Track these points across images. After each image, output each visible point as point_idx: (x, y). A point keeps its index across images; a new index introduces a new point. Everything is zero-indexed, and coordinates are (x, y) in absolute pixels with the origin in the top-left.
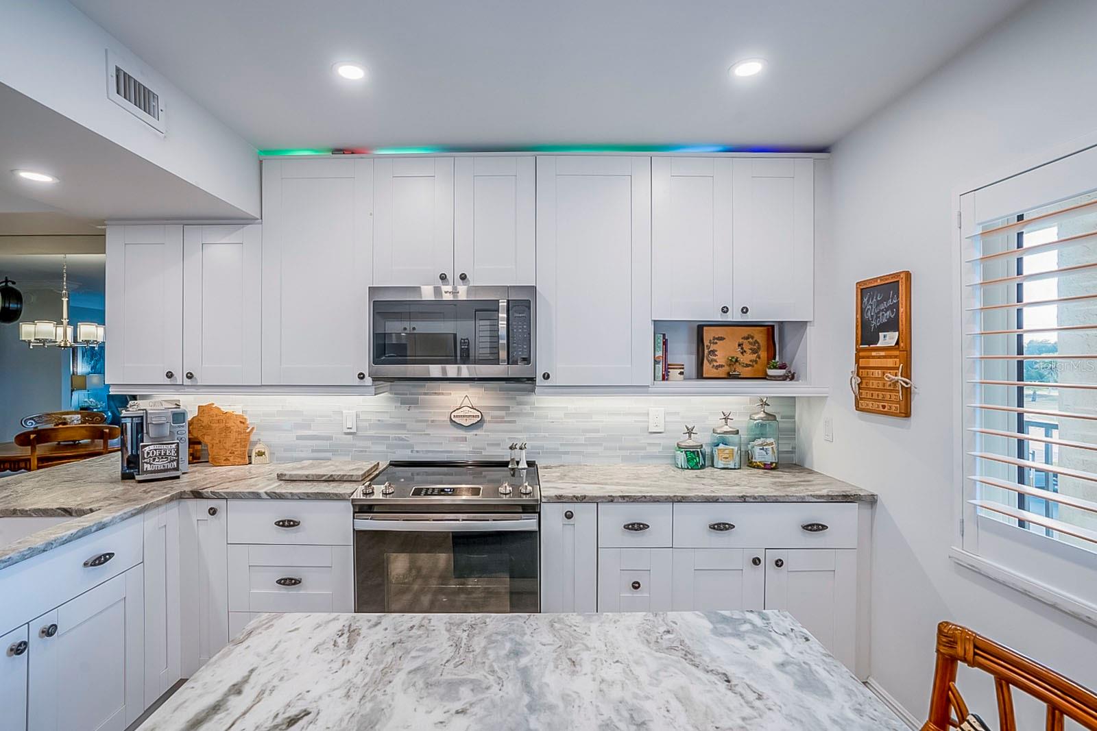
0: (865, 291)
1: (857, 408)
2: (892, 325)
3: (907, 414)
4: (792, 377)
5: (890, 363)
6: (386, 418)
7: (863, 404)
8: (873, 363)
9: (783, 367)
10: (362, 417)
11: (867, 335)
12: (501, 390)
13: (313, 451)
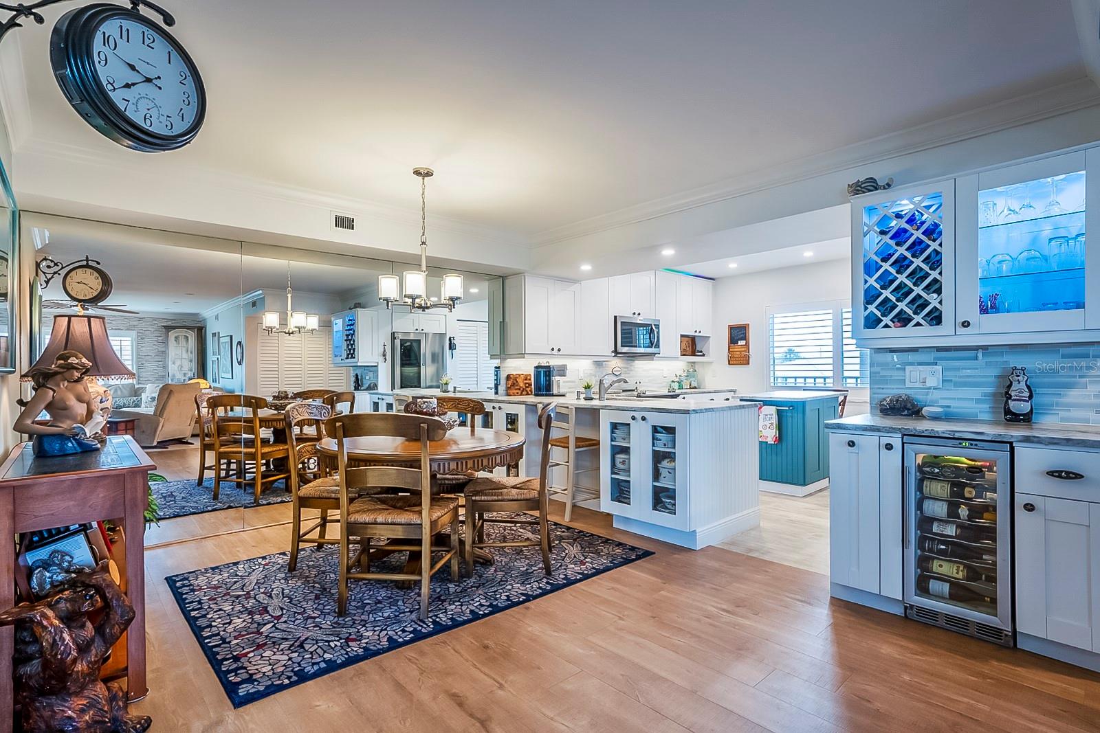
0: (732, 328)
1: (729, 364)
2: (744, 338)
3: (749, 364)
4: (704, 355)
5: (743, 349)
6: (591, 372)
7: (731, 362)
8: (736, 350)
9: (701, 352)
10: (586, 372)
11: (733, 341)
12: (623, 360)
13: (570, 388)
